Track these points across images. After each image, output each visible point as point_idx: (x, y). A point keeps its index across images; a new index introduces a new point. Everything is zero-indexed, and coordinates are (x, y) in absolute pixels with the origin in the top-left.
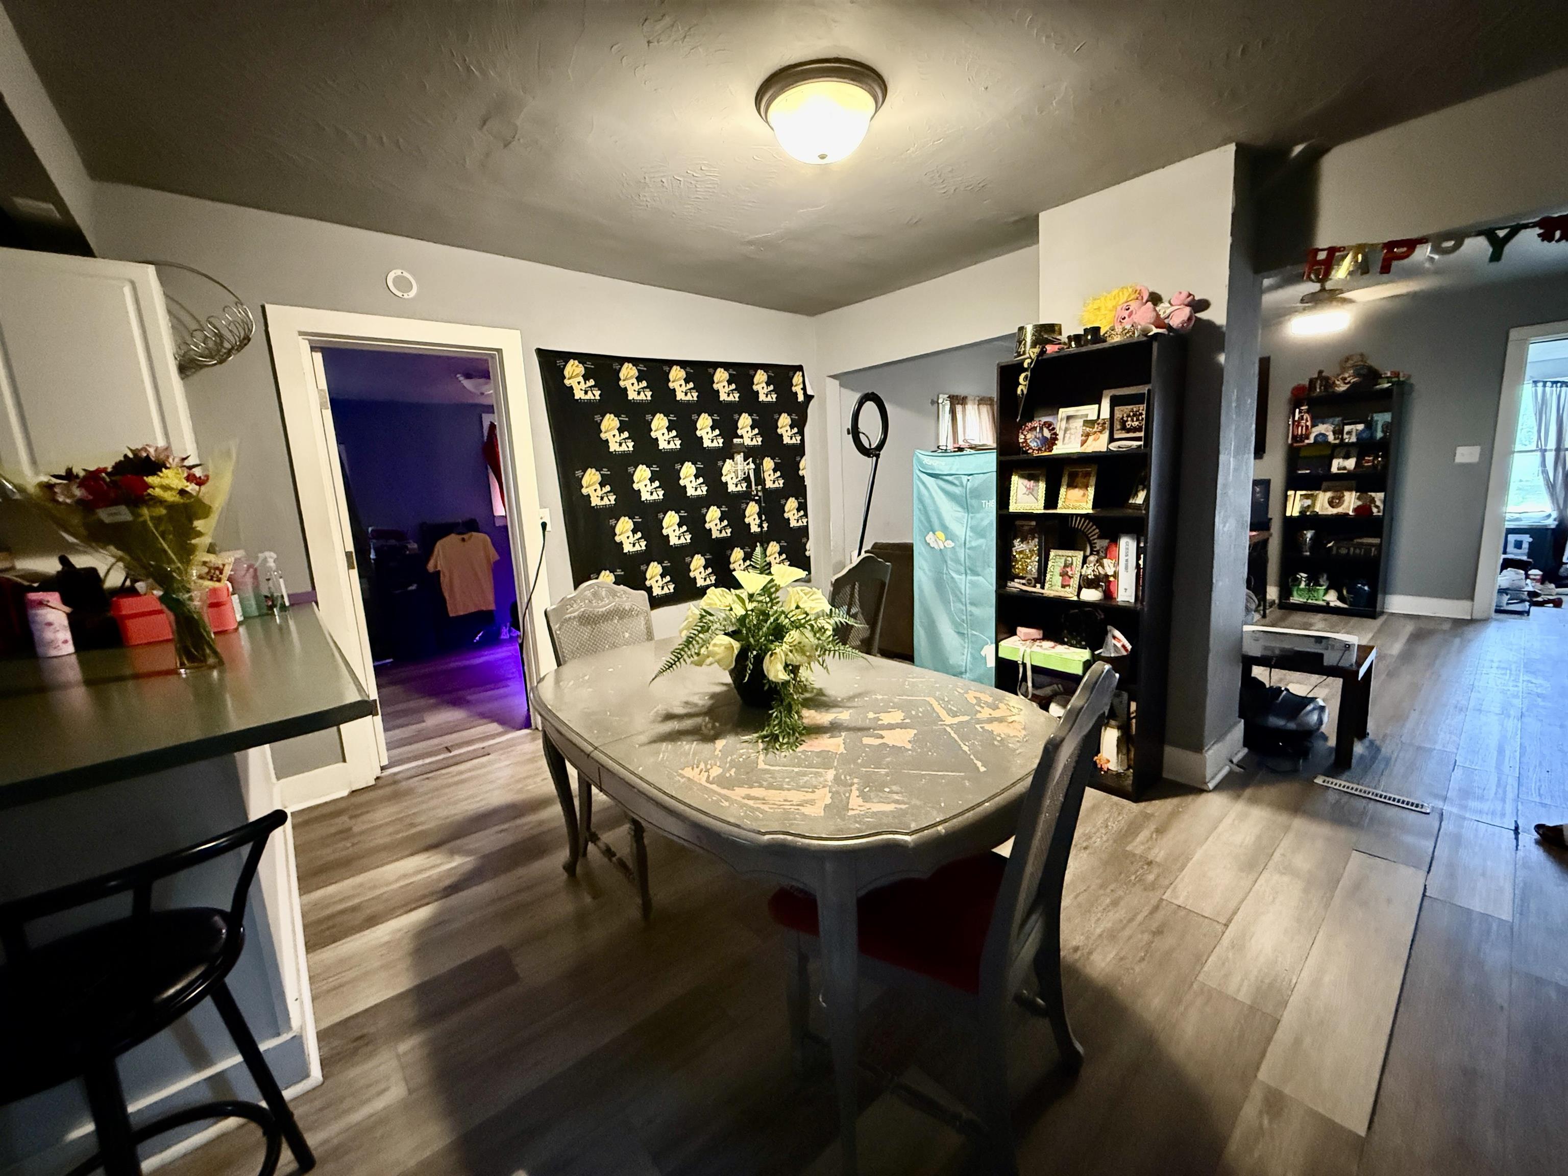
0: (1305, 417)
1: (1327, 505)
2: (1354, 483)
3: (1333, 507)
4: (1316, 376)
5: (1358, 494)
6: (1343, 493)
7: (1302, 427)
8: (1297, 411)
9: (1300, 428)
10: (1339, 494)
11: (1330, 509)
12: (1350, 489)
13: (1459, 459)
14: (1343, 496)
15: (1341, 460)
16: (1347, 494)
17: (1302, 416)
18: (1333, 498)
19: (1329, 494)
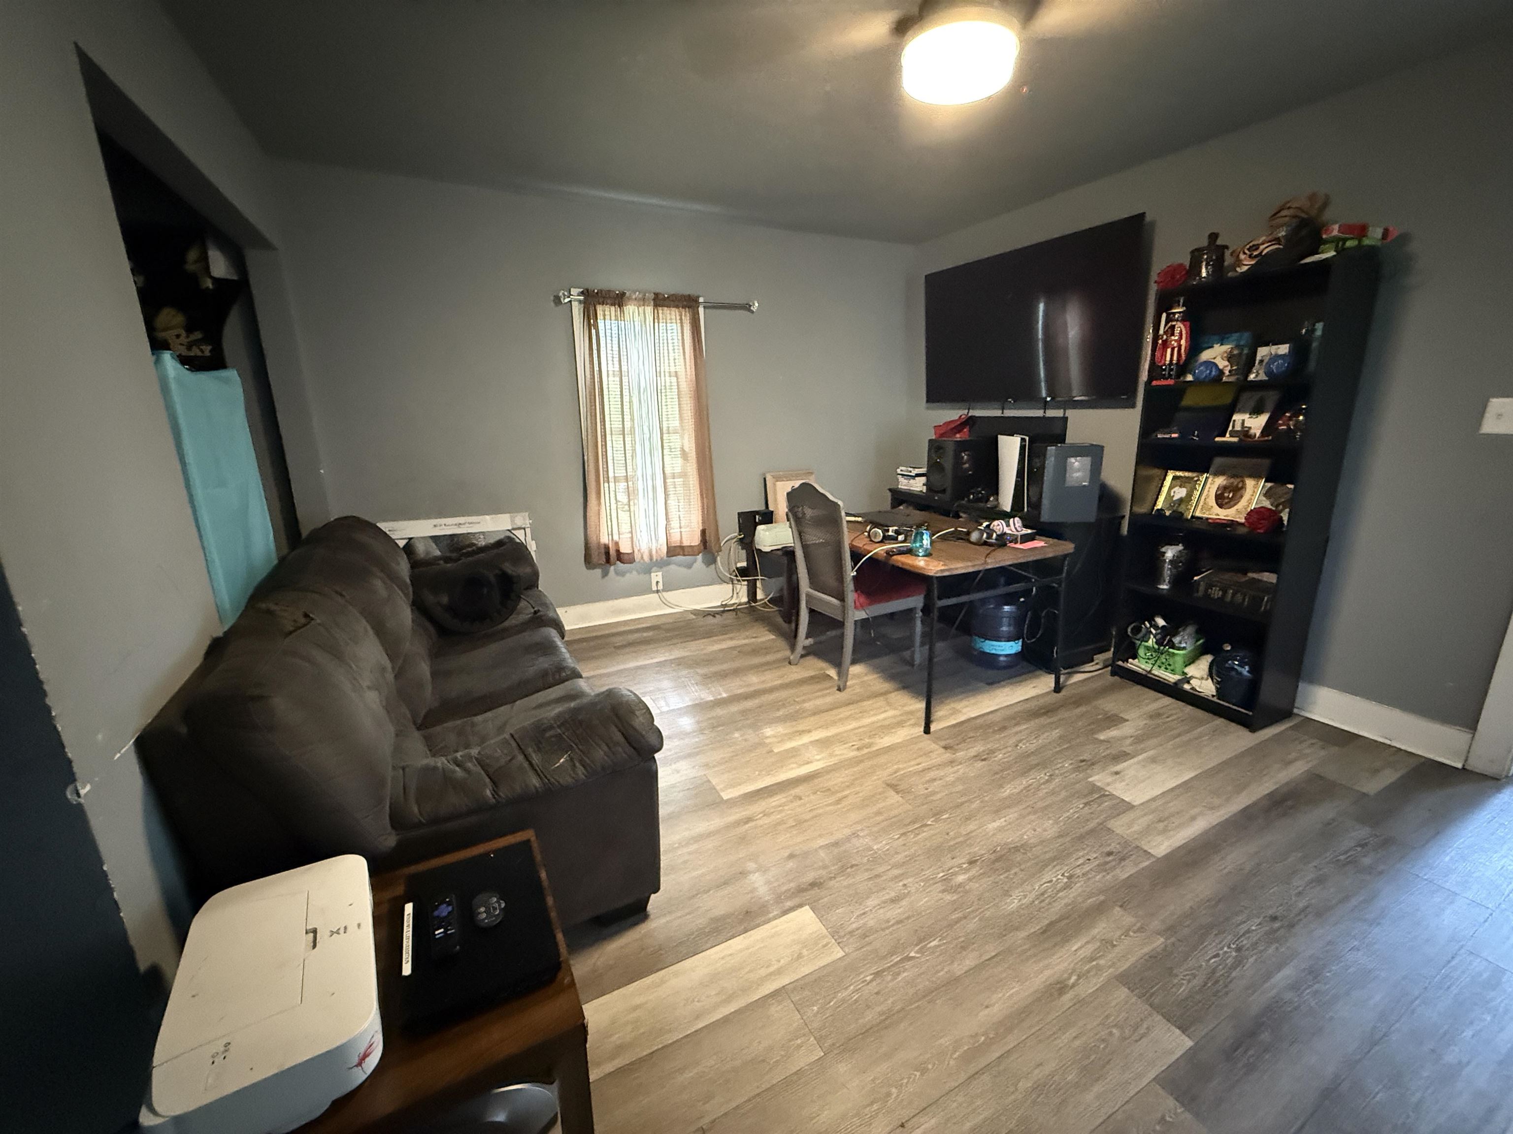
0: (1177, 331)
1: (1212, 501)
2: (1266, 463)
3: (1221, 506)
4: (1205, 242)
5: (1269, 485)
6: (1243, 482)
7: (1173, 349)
8: (1164, 315)
9: (1169, 351)
10: (1235, 481)
11: (1217, 509)
12: (1255, 475)
13: (1490, 426)
14: (1243, 487)
15: (1246, 416)
16: (1250, 483)
17: (1173, 327)
18: (1225, 488)
19: (1220, 481)
